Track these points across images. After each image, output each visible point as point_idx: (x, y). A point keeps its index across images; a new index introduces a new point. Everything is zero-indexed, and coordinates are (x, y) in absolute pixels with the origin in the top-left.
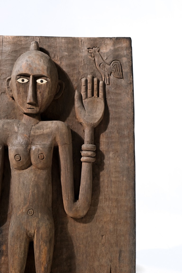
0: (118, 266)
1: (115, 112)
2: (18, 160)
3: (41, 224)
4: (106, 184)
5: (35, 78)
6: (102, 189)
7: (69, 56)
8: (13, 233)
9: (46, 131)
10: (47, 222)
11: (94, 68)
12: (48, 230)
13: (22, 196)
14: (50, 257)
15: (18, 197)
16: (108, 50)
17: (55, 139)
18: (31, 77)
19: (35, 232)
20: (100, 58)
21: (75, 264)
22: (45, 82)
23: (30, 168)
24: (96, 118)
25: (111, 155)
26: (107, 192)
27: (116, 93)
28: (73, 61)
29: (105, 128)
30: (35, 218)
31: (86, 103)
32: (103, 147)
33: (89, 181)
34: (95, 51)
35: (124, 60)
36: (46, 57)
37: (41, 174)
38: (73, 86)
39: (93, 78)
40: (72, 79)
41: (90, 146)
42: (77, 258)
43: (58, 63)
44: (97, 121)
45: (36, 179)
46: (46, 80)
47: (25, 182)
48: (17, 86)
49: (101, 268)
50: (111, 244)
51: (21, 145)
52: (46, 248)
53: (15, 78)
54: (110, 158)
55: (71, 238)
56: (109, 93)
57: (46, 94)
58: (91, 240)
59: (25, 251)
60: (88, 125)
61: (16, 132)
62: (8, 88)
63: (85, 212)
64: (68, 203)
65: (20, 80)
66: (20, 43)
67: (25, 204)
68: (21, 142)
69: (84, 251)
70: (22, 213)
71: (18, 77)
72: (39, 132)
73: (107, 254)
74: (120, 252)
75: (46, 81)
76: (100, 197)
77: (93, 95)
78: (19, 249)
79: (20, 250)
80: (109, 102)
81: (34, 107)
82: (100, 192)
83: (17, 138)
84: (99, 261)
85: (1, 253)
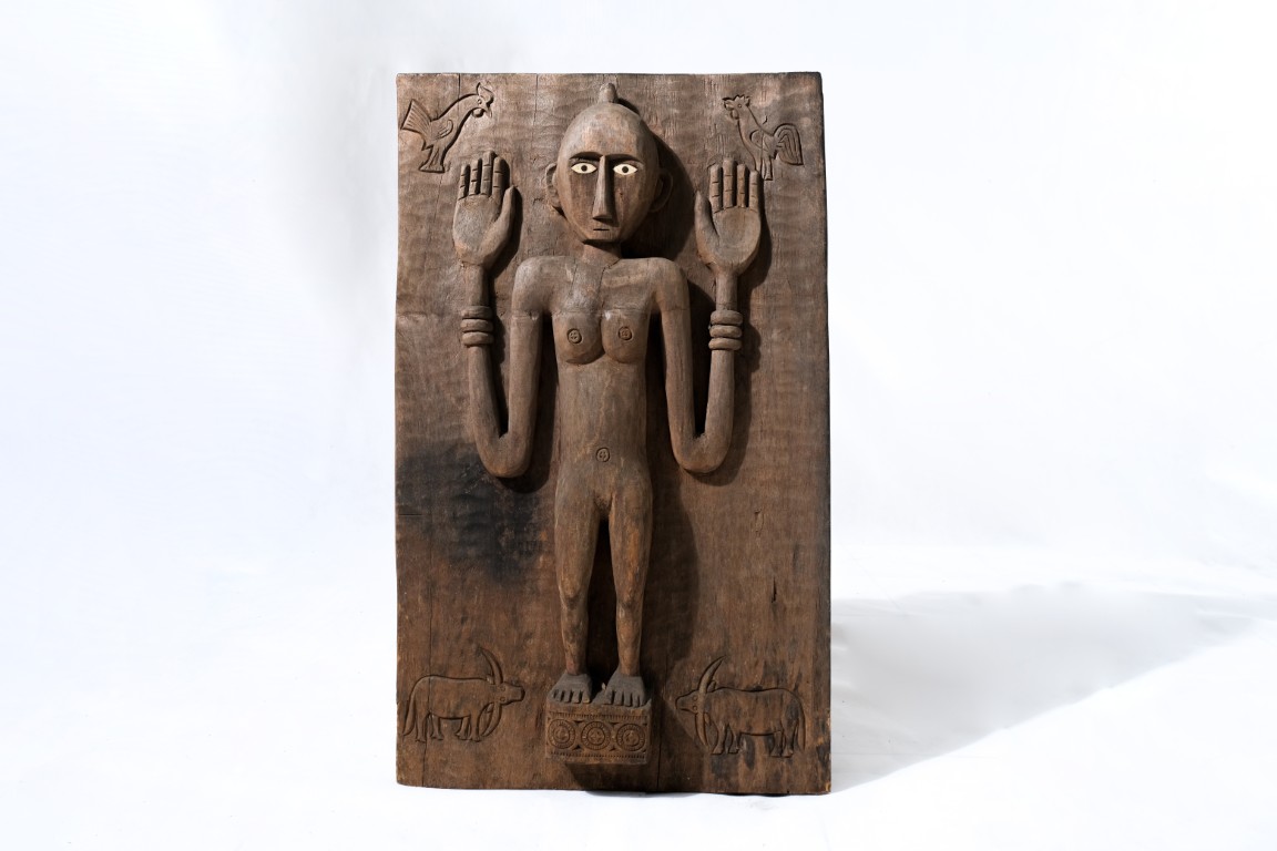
0: (790, 579)
1: (785, 240)
2: (574, 340)
3: (625, 479)
4: (764, 400)
5: (612, 161)
6: (754, 411)
7: (683, 116)
8: (565, 500)
9: (635, 279)
10: (638, 477)
11: (739, 142)
12: (641, 493)
13: (585, 421)
14: (644, 554)
15: (575, 423)
16: (769, 102)
17: (653, 296)
18: (603, 159)
19: (612, 498)
20: (752, 119)
21: (696, 573)
22: (632, 170)
23: (599, 360)
24: (743, 253)
25: (775, 335)
26: (767, 416)
27: (786, 199)
28: (690, 129)
29: (763, 276)
30: (613, 466)
31: (721, 220)
32: (757, 319)
33: (727, 391)
34: (739, 105)
35: (806, 123)
36: (634, 117)
37: (625, 374)
38: (690, 182)
39: (735, 164)
40: (688, 167)
41: (729, 314)
42: (702, 560)
43: (659, 132)
44: (745, 259)
45: (613, 384)
46: (635, 166)
47: (590, 390)
48: (571, 180)
49: (753, 584)
50: (776, 531)
51: (582, 309)
52: (637, 531)
53: (566, 164)
54: (772, 342)
55: (688, 518)
56: (770, 197)
57: (634, 198)
58: (732, 523)
59: (591, 539)
60: (724, 268)
61: (569, 282)
62: (550, 187)
63: (719, 460)
64: (682, 439)
65: (578, 168)
66: (575, 90)
67: (590, 437)
68: (581, 302)
69: (716, 546)
70: (585, 456)
71: (574, 160)
72: (620, 281)
73: (766, 552)
74: (796, 548)
75: (635, 170)
76: (752, 429)
77: (734, 202)
79: (581, 536)
80: (770, 219)
81: (609, 227)
82: (750, 417)
83: (571, 295)
84: (749, 568)
85: (537, 548)
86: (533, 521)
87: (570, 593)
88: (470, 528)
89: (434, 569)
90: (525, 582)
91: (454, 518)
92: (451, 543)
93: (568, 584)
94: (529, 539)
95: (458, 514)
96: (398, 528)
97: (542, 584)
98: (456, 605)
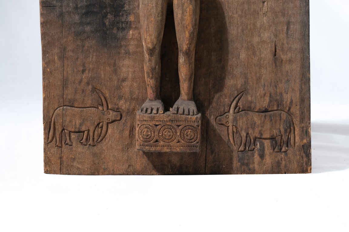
0: (285, 42)
14: (196, 21)
21: (227, 39)
42: (230, 32)
49: (262, 46)
50: (276, 13)
52: (191, 6)
55: (221, 6)
58: (248, 8)
59: (162, 12)
69: (239, 23)
73: (270, 26)
74: (288, 23)
78: (155, 8)
79: (157, 10)
84: (259, 36)
85: (128, 25)
86: (125, 9)
87: (150, 46)
88: (87, 14)
89: (65, 40)
90: (121, 46)
91: (76, 8)
92: (75, 23)
93: (148, 40)
94: (123, 20)
95: (79, 6)
96: (42, 15)
97: (132, 48)
98: (79, 62)
